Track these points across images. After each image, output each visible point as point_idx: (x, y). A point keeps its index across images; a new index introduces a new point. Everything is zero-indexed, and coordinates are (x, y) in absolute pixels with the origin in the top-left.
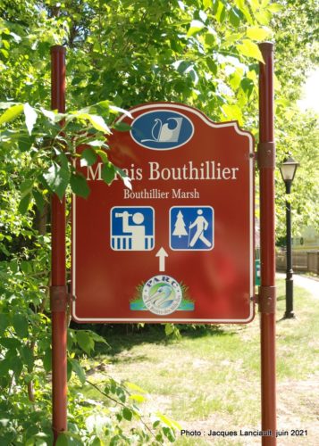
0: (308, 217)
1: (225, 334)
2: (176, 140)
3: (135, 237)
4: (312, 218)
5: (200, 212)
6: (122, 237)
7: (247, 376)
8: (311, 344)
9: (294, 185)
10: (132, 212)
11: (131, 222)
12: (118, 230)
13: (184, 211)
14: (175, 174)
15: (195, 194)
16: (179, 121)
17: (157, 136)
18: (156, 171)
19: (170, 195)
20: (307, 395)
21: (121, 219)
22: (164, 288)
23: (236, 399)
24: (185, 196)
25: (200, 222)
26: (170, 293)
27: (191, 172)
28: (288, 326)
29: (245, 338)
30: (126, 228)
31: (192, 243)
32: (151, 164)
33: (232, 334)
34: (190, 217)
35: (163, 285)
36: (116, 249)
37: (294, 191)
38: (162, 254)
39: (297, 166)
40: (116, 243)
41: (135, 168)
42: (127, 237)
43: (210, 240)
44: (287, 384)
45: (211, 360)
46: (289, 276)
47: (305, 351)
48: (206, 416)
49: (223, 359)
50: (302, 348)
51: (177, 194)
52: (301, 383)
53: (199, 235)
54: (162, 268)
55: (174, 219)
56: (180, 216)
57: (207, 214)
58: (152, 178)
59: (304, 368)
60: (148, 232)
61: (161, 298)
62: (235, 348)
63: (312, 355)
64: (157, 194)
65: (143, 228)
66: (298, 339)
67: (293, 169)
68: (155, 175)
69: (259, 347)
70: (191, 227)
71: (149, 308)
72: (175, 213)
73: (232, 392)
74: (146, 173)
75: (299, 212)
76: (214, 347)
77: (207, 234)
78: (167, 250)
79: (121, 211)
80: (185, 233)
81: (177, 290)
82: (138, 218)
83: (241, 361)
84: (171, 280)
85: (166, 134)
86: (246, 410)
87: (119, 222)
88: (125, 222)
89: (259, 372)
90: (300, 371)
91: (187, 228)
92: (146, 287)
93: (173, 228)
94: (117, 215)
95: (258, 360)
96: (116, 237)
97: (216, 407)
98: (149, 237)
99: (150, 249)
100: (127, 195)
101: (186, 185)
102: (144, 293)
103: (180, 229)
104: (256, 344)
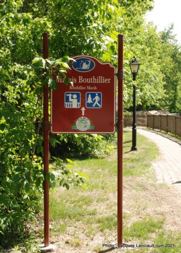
0: (146, 94)
1: (99, 158)
2: (88, 68)
3: (74, 103)
4: (148, 94)
5: (97, 94)
6: (69, 103)
7: (111, 176)
8: (145, 162)
9: (138, 75)
10: (73, 94)
11: (72, 98)
12: (68, 101)
13: (91, 94)
14: (88, 81)
15: (95, 88)
16: (90, 62)
17: (82, 67)
18: (81, 79)
19: (86, 88)
20: (140, 182)
21: (68, 96)
22: (84, 122)
23: (106, 184)
24: (92, 88)
25: (97, 98)
26: (86, 123)
27: (93, 80)
28: (133, 154)
29: (110, 160)
30: (70, 100)
31: (94, 105)
32: (80, 77)
33: (102, 158)
34: (93, 96)
35: (83, 120)
36: (66, 107)
37: (139, 78)
38: (83, 109)
39: (139, 65)
40: (67, 105)
41: (74, 78)
42: (71, 103)
43: (100, 104)
44: (131, 178)
45: (92, 169)
46: (134, 127)
47: (141, 165)
48: (92, 190)
49: (99, 169)
50: (139, 164)
51: (89, 88)
52: (138, 178)
53: (96, 102)
54: (83, 114)
55: (88, 97)
56: (90, 96)
57: (99, 95)
58: (80, 82)
59: (140, 172)
60: (78, 101)
61: (83, 125)
62: (105, 165)
63: (145, 167)
64: (81, 88)
65: (76, 100)
66: (138, 160)
67: (137, 66)
68: (81, 81)
69: (117, 164)
70: (94, 99)
71: (78, 129)
72: (88, 94)
73: (103, 181)
74: (78, 80)
75: (141, 91)
76: (93, 164)
77: (99, 102)
78: (85, 108)
79: (69, 94)
80: (91, 102)
81: (89, 122)
82: (75, 96)
83: (107, 170)
84: (86, 118)
85: (85, 66)
86: (110, 188)
87: (68, 98)
88: (70, 98)
89: (117, 174)
90: (137, 173)
91: (92, 100)
92: (77, 121)
93: (87, 100)
94: (67, 95)
95: (116, 169)
96: (67, 103)
97: (96, 187)
98: (79, 103)
99: (79, 107)
100: (71, 88)
101: (92, 85)
102: (77, 123)
103: (90, 100)
104: (115, 163)
